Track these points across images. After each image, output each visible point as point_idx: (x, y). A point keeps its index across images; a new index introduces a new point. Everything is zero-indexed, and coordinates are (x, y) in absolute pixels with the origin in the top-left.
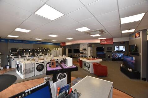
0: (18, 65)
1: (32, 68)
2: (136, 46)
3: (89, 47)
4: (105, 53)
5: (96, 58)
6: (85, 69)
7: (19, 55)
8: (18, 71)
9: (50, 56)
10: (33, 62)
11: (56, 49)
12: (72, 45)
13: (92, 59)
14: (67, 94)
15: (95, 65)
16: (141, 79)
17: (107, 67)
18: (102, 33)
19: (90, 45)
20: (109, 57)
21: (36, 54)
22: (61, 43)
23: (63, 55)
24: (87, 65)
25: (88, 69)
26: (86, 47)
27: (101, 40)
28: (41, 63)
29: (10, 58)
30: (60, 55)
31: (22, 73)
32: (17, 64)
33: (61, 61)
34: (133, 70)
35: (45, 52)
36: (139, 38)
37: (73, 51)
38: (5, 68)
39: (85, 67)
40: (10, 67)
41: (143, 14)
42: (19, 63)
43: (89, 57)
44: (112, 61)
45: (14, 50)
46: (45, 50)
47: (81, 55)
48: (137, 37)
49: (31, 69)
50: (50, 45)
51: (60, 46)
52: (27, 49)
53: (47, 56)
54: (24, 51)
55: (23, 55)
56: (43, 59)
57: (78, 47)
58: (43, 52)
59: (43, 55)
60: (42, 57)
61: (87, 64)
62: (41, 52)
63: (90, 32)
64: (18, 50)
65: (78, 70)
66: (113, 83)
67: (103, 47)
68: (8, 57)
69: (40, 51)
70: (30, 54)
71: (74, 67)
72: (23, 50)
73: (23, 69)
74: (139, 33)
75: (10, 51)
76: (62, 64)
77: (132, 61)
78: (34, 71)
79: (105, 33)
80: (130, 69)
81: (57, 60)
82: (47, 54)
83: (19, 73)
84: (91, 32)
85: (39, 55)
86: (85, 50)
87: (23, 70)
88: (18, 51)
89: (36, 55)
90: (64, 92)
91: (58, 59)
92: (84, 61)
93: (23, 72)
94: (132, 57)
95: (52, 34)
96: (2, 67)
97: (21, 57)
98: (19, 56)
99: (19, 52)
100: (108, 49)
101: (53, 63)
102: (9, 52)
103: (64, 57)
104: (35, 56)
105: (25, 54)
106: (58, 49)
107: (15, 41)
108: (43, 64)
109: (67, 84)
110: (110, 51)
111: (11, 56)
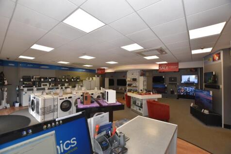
0: (33, 101)
1: (54, 106)
2: (214, 74)
3: (141, 76)
4: (166, 86)
5: (151, 93)
6: (135, 109)
7: (34, 86)
8: (33, 110)
9: (81, 89)
10: (55, 97)
11: (91, 79)
12: (115, 73)
13: (145, 94)
14: (109, 137)
15: (150, 103)
16: (223, 127)
17: (168, 107)
18: (161, 54)
19: (144, 73)
20: (172, 92)
21: (59, 85)
22: (98, 69)
23: (102, 88)
24: (138, 104)
25: (140, 110)
26: (136, 76)
27: (160, 65)
28: (68, 99)
29: (20, 91)
30: (96, 88)
31: (38, 112)
32: (32, 99)
33: (98, 97)
34: (209, 112)
35: (74, 82)
36: (219, 61)
37: (116, 82)
38: (13, 106)
39: (135, 106)
40: (20, 105)
41: (223, 24)
42: (35, 98)
43: (141, 90)
44: (178, 99)
45: (27, 79)
46: (73, 80)
47: (128, 88)
48: (215, 60)
49: (52, 108)
50: (81, 73)
51: (97, 74)
52: (46, 78)
53: (76, 88)
54: (42, 80)
55: (40, 86)
56: (71, 93)
57: (124, 76)
58: (70, 82)
59: (71, 87)
60: (69, 90)
61: (137, 102)
62: (67, 82)
63: (142, 52)
64: (33, 78)
65: (124, 109)
66: (177, 125)
67: (164, 77)
68: (17, 89)
69: (65, 82)
70: (50, 85)
71: (118, 104)
72: (40, 78)
73: (40, 107)
74: (219, 55)
75: (22, 80)
76: (100, 99)
77: (208, 98)
78: (57, 111)
79: (166, 53)
80: (205, 111)
81: (92, 94)
82: (77, 86)
83: (33, 113)
84: (145, 52)
85: (64, 87)
86: (135, 80)
87: (41, 109)
88: (32, 80)
89: (60, 88)
90: (104, 133)
91: (94, 93)
92: (133, 97)
93: (40, 111)
94: (209, 91)
95: (85, 54)
96: (9, 104)
97: (38, 90)
98: (35, 88)
99: (34, 82)
100: (170, 79)
101: (86, 97)
102: (20, 81)
103: (102, 90)
104: (58, 88)
105: (43, 85)
106: (92, 79)
107: (28, 65)
108: (70, 100)
109: (110, 121)
110: (175, 83)
111: (22, 88)
